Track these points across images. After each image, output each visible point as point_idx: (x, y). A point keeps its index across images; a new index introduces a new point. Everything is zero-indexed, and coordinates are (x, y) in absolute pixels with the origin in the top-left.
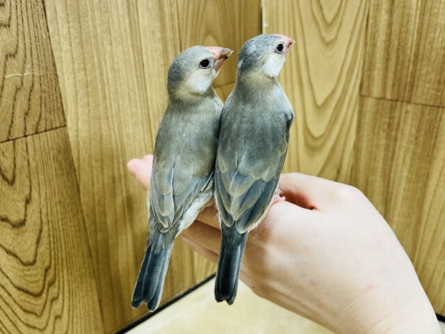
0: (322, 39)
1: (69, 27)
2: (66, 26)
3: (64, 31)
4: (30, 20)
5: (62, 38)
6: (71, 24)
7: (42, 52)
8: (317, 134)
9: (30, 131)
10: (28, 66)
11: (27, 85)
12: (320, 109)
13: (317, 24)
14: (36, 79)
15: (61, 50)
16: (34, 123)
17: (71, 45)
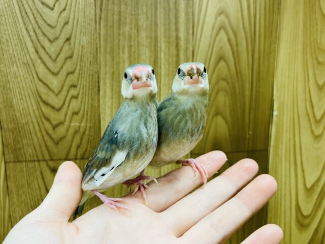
0: (313, 132)
1: (112, 102)
2: (110, 101)
3: (108, 103)
4: (90, 96)
5: (107, 108)
6: (114, 100)
7: (94, 114)
8: (305, 213)
9: (79, 156)
10: (84, 120)
11: (82, 130)
12: (309, 191)
13: (309, 119)
14: (88, 129)
15: (105, 114)
16: (82, 152)
17: (112, 111)
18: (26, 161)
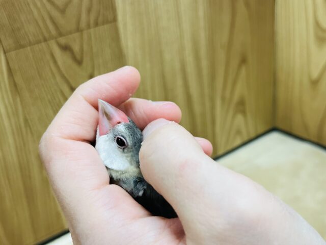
18: (30, 44)
